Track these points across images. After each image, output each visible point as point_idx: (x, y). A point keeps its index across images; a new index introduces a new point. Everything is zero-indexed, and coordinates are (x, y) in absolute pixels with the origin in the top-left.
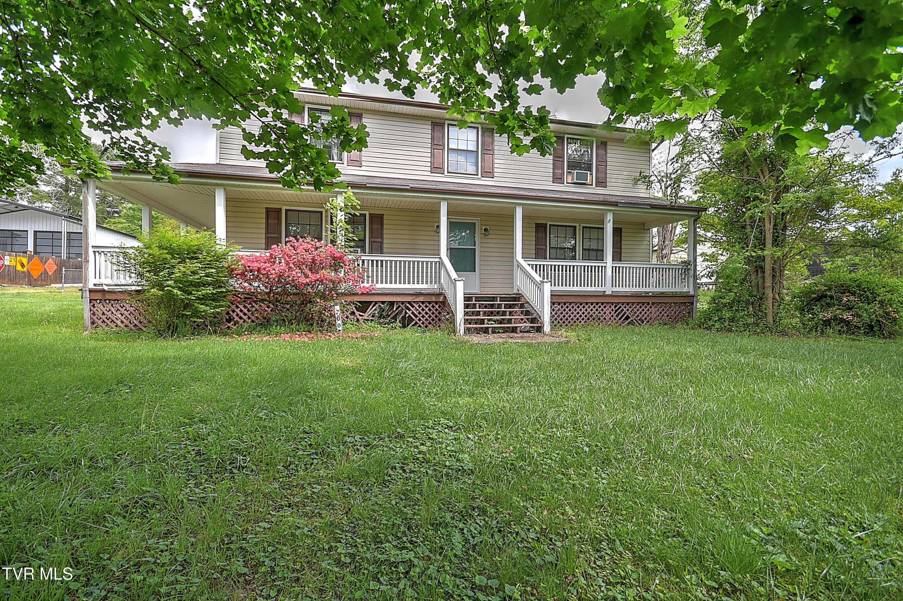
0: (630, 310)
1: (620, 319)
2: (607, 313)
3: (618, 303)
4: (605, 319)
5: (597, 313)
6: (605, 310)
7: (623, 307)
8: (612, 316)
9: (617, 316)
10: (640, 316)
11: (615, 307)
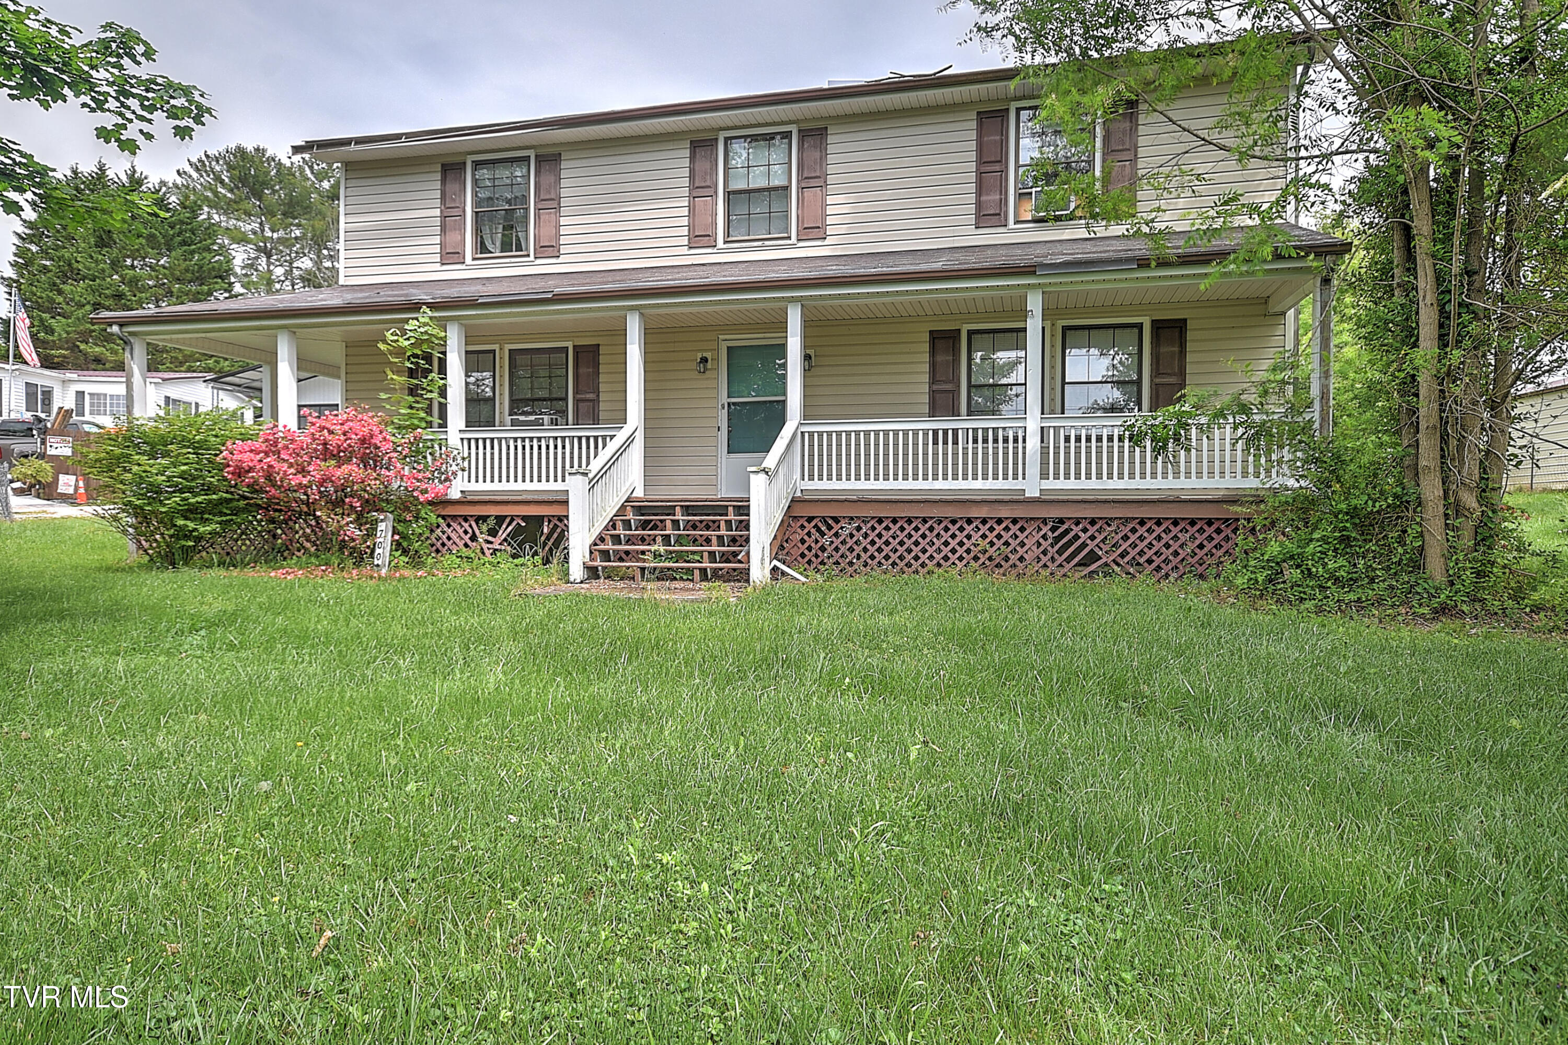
0: (1100, 538)
1: (1068, 560)
2: (1029, 543)
3: (1061, 521)
4: (1021, 559)
5: (998, 543)
6: (1022, 536)
7: (1076, 529)
8: (1045, 553)
9: (1060, 552)
10: (1133, 553)
11: (1054, 529)
